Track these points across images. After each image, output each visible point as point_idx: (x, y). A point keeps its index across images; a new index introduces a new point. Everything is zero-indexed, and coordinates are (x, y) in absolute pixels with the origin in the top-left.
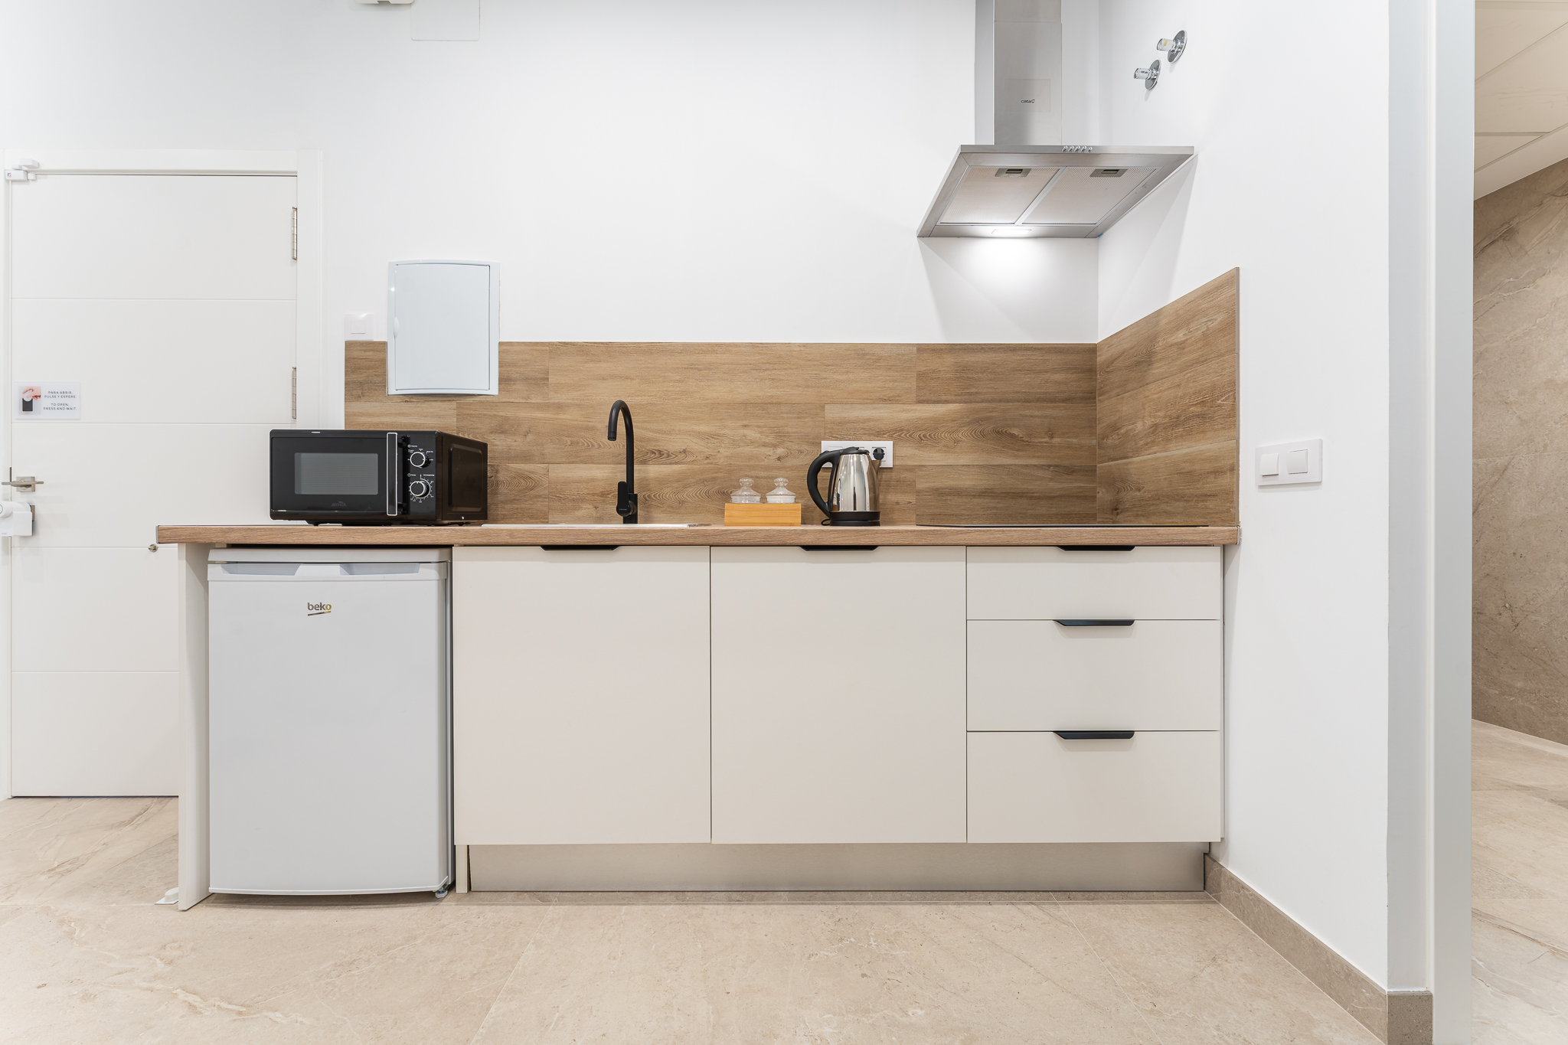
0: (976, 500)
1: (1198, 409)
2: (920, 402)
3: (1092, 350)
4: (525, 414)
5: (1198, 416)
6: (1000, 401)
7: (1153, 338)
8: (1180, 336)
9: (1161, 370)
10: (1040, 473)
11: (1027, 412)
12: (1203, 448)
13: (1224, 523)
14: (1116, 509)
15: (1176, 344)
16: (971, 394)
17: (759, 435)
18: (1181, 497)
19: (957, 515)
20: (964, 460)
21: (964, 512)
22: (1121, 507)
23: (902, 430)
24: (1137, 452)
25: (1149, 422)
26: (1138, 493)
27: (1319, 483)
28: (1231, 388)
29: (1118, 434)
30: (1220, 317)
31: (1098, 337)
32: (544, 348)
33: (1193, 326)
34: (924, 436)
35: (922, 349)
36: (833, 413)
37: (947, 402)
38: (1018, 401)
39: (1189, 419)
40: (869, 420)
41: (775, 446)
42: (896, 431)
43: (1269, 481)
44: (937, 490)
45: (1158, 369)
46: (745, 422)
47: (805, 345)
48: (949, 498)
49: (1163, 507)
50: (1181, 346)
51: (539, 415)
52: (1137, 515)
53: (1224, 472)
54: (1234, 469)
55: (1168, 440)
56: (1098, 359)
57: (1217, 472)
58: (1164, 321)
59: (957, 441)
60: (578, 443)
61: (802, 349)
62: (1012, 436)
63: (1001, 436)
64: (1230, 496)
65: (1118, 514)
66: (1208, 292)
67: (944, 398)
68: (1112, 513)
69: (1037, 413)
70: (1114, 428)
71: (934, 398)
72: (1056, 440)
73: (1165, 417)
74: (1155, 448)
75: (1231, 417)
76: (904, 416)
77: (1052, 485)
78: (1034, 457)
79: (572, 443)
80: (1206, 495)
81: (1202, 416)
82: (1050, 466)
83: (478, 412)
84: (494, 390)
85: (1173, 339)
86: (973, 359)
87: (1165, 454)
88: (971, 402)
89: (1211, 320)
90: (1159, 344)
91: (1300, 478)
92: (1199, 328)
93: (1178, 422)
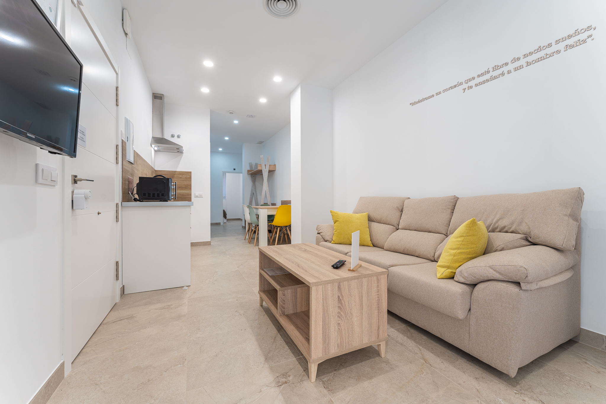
1: (184, 187)
3: (156, 171)
7: (174, 174)
8: (181, 176)
12: (185, 192)
13: (189, 199)
18: (181, 198)
28: (191, 185)
30: (189, 176)
33: (183, 176)
39: (182, 187)
43: (197, 197)
50: (181, 178)
55: (178, 190)
56: (157, 173)
57: (188, 195)
58: (176, 173)
66: (186, 172)
75: (191, 188)
85: (179, 176)
89: (187, 176)
90: (176, 176)
91: (201, 197)
92: (185, 176)
93: (180, 188)
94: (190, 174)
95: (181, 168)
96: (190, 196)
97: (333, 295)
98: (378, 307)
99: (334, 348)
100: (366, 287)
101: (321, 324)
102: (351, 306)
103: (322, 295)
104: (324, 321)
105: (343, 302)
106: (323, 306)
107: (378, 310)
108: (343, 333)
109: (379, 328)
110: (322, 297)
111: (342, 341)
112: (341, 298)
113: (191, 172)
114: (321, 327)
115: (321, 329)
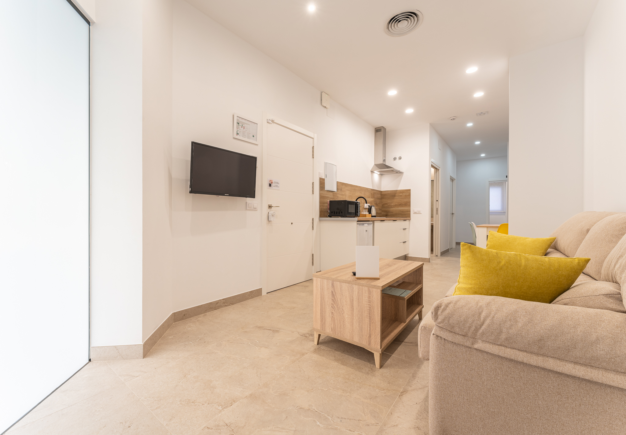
3: (381, 192)
7: (396, 193)
8: (401, 194)
9: (397, 198)
12: (405, 209)
13: (408, 218)
18: (401, 214)
22: (388, 215)
24: (392, 208)
25: (394, 204)
26: (392, 213)
28: (410, 202)
30: (408, 194)
32: (342, 183)
33: (403, 194)
34: (371, 203)
35: (371, 190)
37: (373, 198)
38: (377, 199)
39: (402, 205)
43: (415, 213)
50: (401, 196)
51: (341, 196)
52: (392, 216)
54: (410, 211)
55: (398, 207)
57: (407, 212)
58: (398, 192)
62: (377, 204)
64: (410, 214)
66: (406, 191)
68: (386, 216)
70: (386, 204)
73: (398, 204)
74: (395, 208)
75: (410, 205)
76: (370, 200)
77: (379, 211)
80: (405, 214)
81: (405, 205)
84: (336, 191)
85: (399, 194)
86: (375, 192)
87: (398, 209)
89: (407, 194)
90: (397, 194)
91: (419, 213)
92: (404, 194)
93: (400, 205)
94: (409, 191)
95: (402, 187)
96: (409, 213)
97: (328, 288)
98: (370, 316)
99: (328, 329)
100: (356, 293)
101: (319, 306)
102: (342, 304)
103: (320, 285)
104: (321, 305)
105: (336, 297)
106: (321, 294)
107: (370, 319)
108: (336, 322)
109: (370, 336)
110: (320, 287)
111: (335, 327)
112: (334, 293)
113: (410, 190)
114: (320, 308)
115: (320, 310)
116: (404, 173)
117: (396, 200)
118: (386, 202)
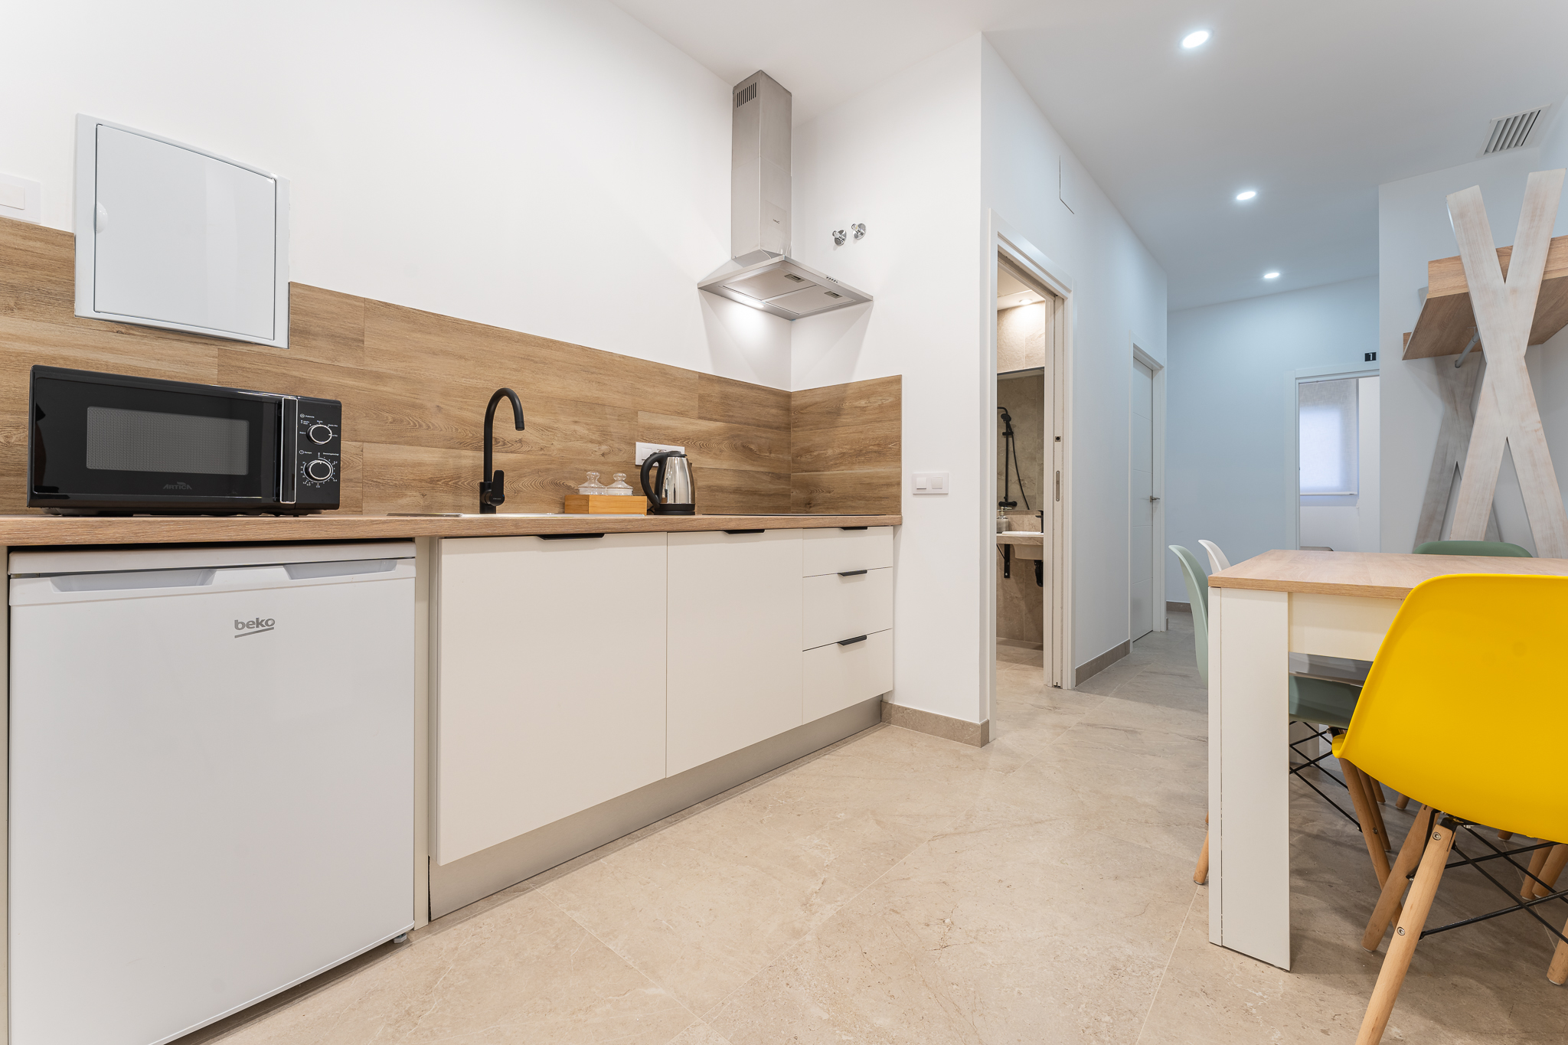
0: (731, 496)
1: (876, 448)
2: (700, 418)
3: (788, 396)
4: (330, 379)
5: (875, 452)
6: (745, 424)
7: (843, 400)
8: (863, 403)
9: (848, 421)
10: (765, 478)
11: (759, 434)
12: (879, 470)
13: (893, 513)
14: (809, 504)
15: (860, 407)
16: (729, 416)
17: (587, 432)
18: (863, 498)
19: (721, 507)
20: (725, 465)
21: (725, 505)
22: (813, 502)
23: (689, 439)
24: (828, 468)
25: (838, 451)
26: (829, 494)
27: (947, 494)
28: (898, 439)
29: (811, 455)
30: (891, 399)
31: (792, 390)
32: (358, 304)
33: (872, 399)
34: (703, 445)
35: (703, 377)
36: (644, 418)
37: (716, 420)
38: (754, 425)
39: (867, 453)
40: (668, 428)
41: (600, 443)
42: (685, 439)
43: (921, 492)
44: (710, 487)
45: (845, 419)
46: (576, 419)
47: (624, 357)
48: (717, 493)
49: (849, 503)
50: (863, 409)
51: (349, 382)
52: (828, 508)
53: (894, 485)
54: (899, 484)
55: (853, 463)
56: (793, 403)
57: (889, 485)
58: (851, 391)
59: (721, 451)
60: (402, 421)
61: (622, 360)
62: (751, 450)
63: (745, 450)
64: (897, 498)
65: (810, 507)
66: (883, 383)
67: (714, 417)
68: (805, 507)
69: (764, 435)
70: (808, 451)
71: (709, 417)
72: (773, 455)
73: (851, 449)
74: (843, 467)
75: (898, 454)
76: (691, 428)
77: (771, 486)
78: (762, 466)
79: (394, 421)
80: (881, 498)
81: (880, 451)
82: (769, 473)
83: (256, 367)
84: (281, 341)
85: (857, 404)
86: (731, 390)
87: (851, 472)
88: (729, 422)
89: (886, 398)
90: (847, 405)
92: (876, 401)
93: (861, 454)
94: (895, 387)
95: (866, 370)
96: (893, 490)
113: (897, 380)
116: (876, 303)
117: (846, 433)
118: (807, 444)
